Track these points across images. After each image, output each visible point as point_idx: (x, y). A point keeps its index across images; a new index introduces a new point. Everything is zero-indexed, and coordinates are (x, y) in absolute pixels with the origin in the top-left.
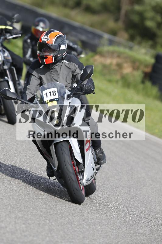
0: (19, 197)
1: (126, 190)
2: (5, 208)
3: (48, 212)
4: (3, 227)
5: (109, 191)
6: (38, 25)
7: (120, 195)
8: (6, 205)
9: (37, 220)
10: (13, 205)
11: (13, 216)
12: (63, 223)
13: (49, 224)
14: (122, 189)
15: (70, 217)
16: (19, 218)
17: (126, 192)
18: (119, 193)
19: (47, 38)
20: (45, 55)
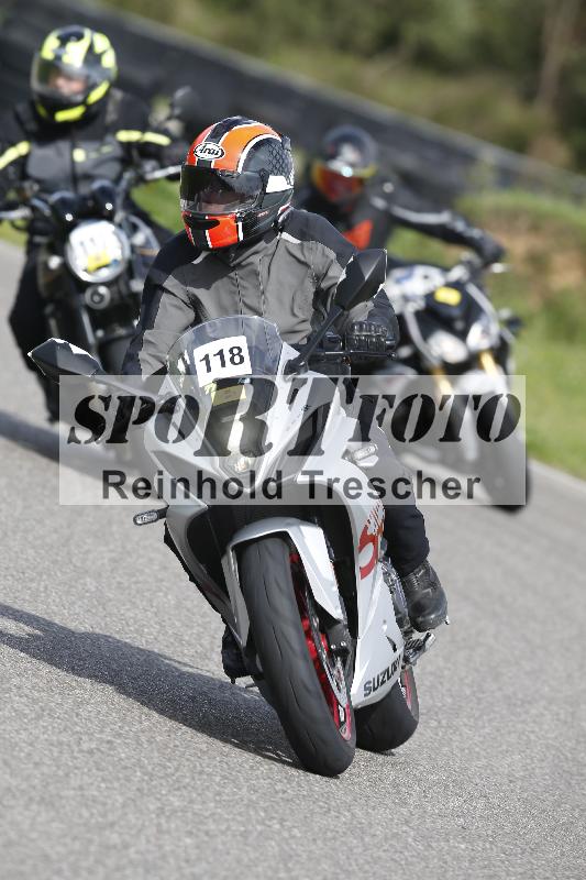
0: (173, 736)
1: (562, 711)
2: (121, 775)
3: (277, 792)
4: (115, 847)
5: (498, 716)
6: (334, 156)
7: (537, 730)
8: (126, 768)
9: (239, 818)
10: (150, 768)
11: (152, 807)
12: (332, 831)
13: (279, 833)
14: (545, 708)
15: (357, 811)
16: (174, 811)
17: (562, 717)
18: (534, 722)
19: (217, 149)
20: (209, 215)
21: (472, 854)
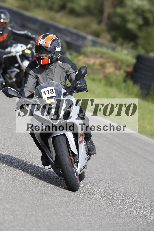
0: (7, 189)
1: (109, 183)
3: (34, 204)
9: (25, 211)
11: (2, 208)
12: (49, 214)
13: (35, 214)
14: (105, 182)
15: (55, 209)
16: (7, 209)
18: (102, 186)
19: (44, 41)
20: (42, 57)
21: (86, 220)
